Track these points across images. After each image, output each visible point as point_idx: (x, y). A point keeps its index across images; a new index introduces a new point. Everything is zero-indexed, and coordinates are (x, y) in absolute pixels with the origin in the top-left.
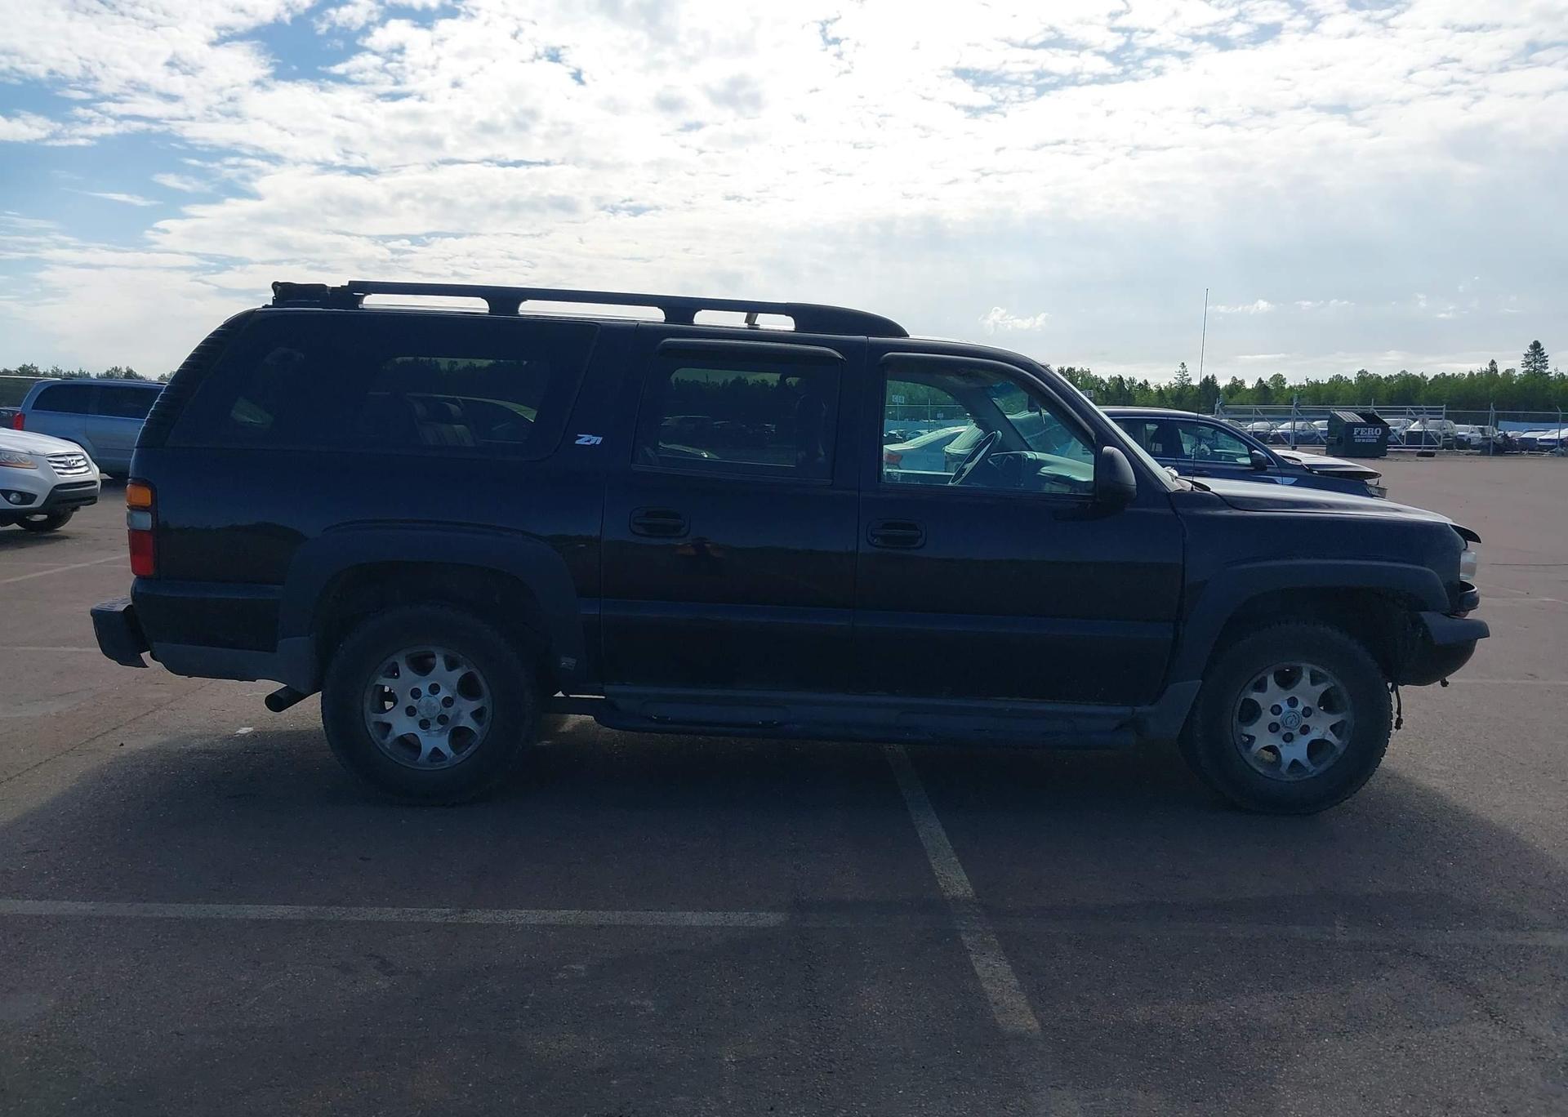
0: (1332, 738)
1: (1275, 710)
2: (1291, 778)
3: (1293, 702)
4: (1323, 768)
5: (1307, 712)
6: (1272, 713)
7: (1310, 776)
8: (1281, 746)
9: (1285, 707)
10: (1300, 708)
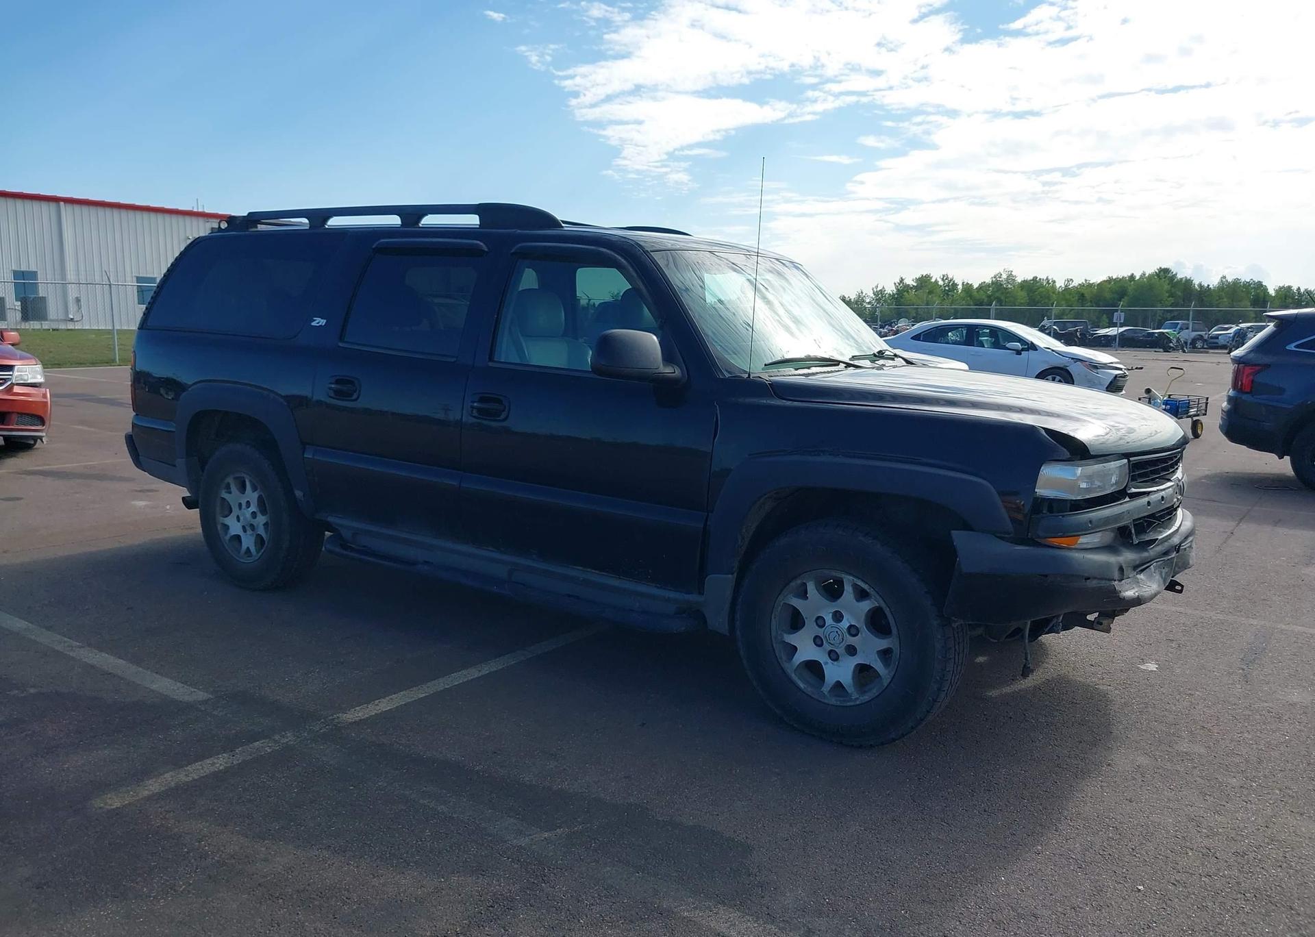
0: (878, 666)
1: (820, 622)
2: (833, 701)
3: (838, 617)
4: (866, 698)
5: (854, 631)
6: (817, 624)
7: (852, 704)
8: (826, 663)
9: (829, 620)
10: (845, 624)
